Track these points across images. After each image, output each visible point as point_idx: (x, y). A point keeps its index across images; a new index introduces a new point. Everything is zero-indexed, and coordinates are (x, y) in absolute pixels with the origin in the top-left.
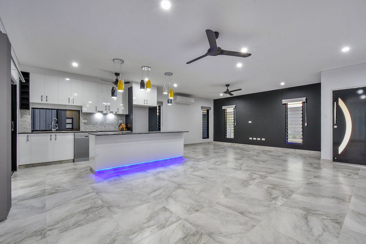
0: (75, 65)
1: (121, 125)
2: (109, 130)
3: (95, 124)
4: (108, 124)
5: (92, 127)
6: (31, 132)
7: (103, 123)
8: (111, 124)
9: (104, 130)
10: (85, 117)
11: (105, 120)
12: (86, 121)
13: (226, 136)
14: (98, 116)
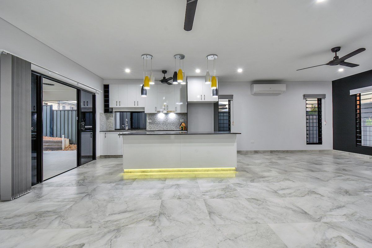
0: (128, 71)
1: (181, 124)
2: (171, 130)
3: (158, 124)
4: (170, 124)
5: (156, 127)
6: (114, 130)
7: (165, 123)
8: (173, 124)
9: (166, 130)
10: (150, 117)
11: (167, 119)
12: (151, 121)
13: (360, 142)
14: (161, 116)
